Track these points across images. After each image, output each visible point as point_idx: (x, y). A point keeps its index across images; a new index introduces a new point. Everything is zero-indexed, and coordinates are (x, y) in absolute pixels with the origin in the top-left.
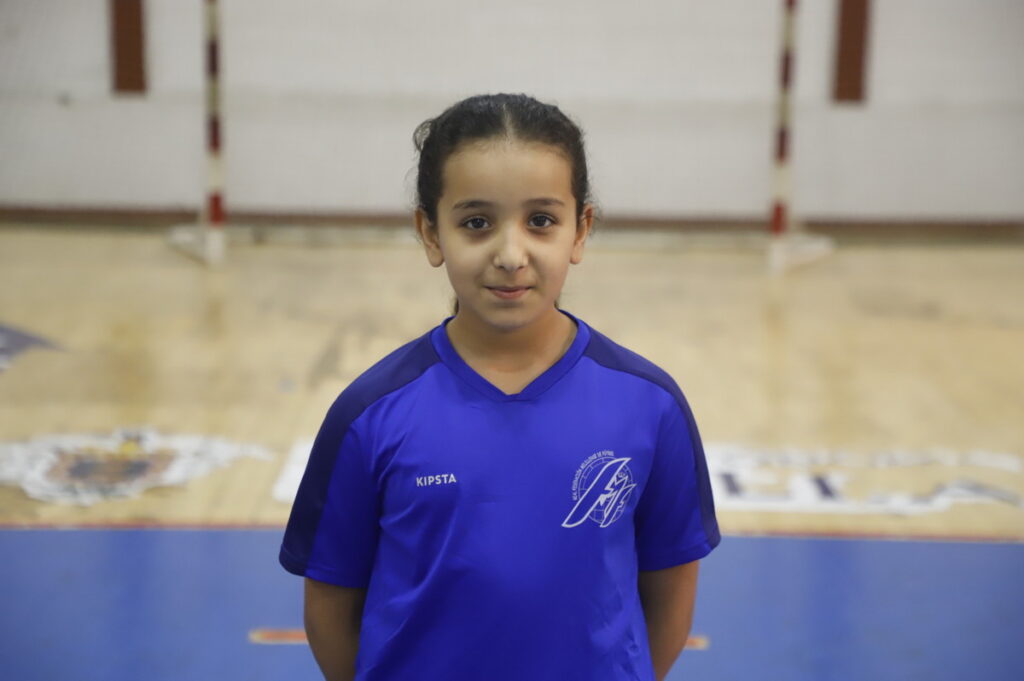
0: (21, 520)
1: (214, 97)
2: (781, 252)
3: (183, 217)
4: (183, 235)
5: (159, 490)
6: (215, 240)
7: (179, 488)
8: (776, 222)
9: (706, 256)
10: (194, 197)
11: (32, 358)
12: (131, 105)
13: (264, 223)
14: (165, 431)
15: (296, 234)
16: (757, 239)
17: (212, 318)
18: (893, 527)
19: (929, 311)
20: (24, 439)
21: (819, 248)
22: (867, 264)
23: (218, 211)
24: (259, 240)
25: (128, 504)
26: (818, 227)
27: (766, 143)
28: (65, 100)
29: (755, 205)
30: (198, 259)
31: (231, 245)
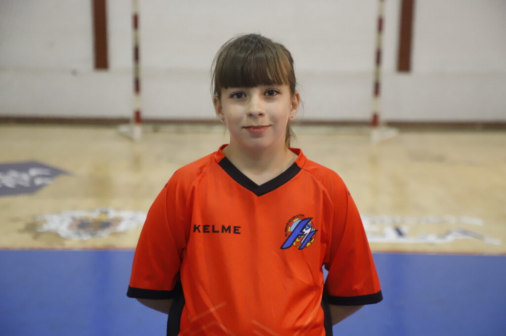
0: (57, 246)
1: (137, 70)
2: (377, 134)
3: (124, 121)
4: (124, 129)
5: (115, 234)
6: (137, 131)
7: (124, 233)
8: (374, 122)
9: (345, 136)
10: (129, 113)
11: (61, 179)
12: (102, 75)
13: (157, 123)
14: (118, 209)
15: (171, 128)
16: (366, 130)
17: (136, 163)
18: (430, 249)
19: (440, 159)
20: (58, 212)
21: (392, 133)
22: (413, 139)
23: (138, 118)
24: (156, 131)
25: (103, 239)
26: (392, 124)
27: (370, 89)
28: (74, 73)
29: (365, 114)
30: (129, 138)
31: (144, 132)
